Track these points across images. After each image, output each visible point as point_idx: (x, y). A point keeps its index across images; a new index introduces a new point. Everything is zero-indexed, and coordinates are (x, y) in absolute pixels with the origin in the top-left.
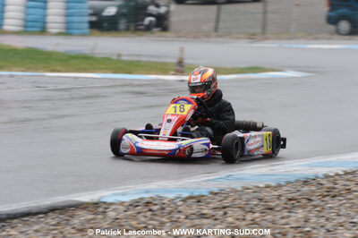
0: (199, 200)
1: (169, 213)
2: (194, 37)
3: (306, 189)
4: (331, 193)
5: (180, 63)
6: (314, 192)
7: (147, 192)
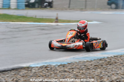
0: (64, 66)
1: (53, 71)
2: (62, 10)
3: (101, 62)
4: (109, 63)
5: (57, 19)
6: (103, 63)
7: (46, 63)
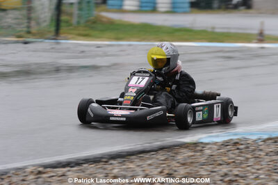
0: (276, 140)
5: (261, 34)
7: (235, 134)
